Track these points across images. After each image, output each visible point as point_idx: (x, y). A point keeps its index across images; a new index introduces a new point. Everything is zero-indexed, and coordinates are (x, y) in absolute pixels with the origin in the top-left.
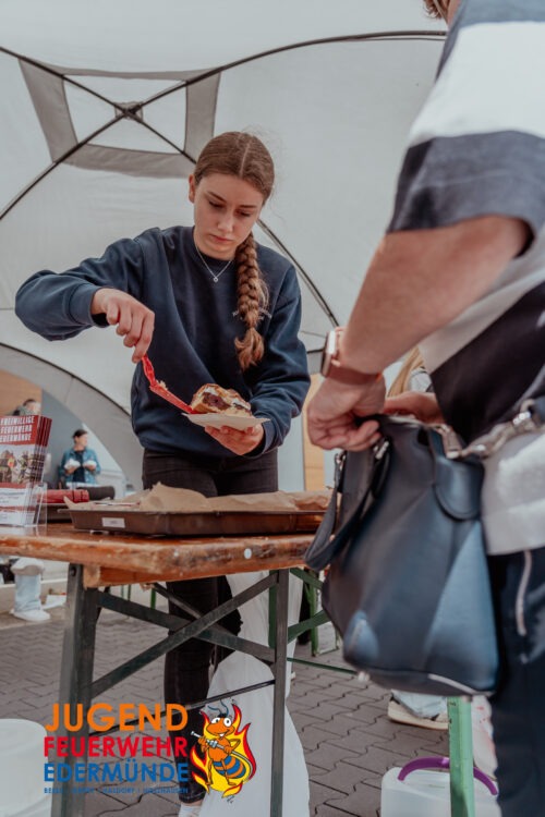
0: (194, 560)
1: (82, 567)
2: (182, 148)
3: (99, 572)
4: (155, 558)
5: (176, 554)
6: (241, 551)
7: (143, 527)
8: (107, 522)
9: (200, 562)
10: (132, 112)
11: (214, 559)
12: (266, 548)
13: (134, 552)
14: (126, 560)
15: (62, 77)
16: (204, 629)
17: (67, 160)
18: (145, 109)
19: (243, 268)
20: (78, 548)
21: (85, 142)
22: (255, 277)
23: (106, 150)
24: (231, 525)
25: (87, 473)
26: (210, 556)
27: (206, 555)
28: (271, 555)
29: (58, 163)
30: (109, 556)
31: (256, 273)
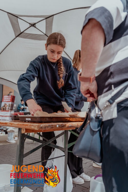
0: (45, 127)
1: (21, 129)
2: (45, 34)
3: (25, 130)
4: (37, 126)
5: (41, 126)
6: (56, 125)
7: (35, 120)
8: (27, 119)
9: (47, 127)
10: (33, 25)
11: (50, 127)
12: (62, 125)
13: (32, 125)
14: (31, 127)
15: (17, 17)
16: (49, 143)
17: (19, 36)
18: (36, 24)
19: (59, 64)
20: (20, 125)
21: (23, 32)
22: (62, 66)
23: (27, 34)
24: (54, 120)
25: (25, 109)
26: (49, 126)
27: (48, 126)
28: (63, 126)
29: (17, 37)
30: (27, 126)
31: (62, 65)
